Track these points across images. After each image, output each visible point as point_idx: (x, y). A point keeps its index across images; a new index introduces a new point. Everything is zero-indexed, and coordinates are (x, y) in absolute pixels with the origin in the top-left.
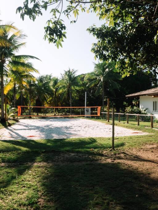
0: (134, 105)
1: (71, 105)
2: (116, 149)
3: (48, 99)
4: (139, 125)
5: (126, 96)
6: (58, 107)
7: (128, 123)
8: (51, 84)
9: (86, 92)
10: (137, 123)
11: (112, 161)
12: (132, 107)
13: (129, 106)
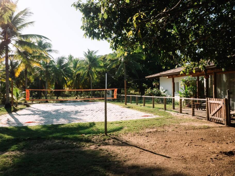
0: (154, 87)
1: (92, 87)
2: (109, 134)
3: (68, 82)
4: (154, 107)
5: (146, 77)
6: (79, 89)
7: (144, 105)
8: (72, 65)
9: (106, 74)
10: (152, 105)
11: (96, 147)
12: (152, 89)
13: (149, 88)
